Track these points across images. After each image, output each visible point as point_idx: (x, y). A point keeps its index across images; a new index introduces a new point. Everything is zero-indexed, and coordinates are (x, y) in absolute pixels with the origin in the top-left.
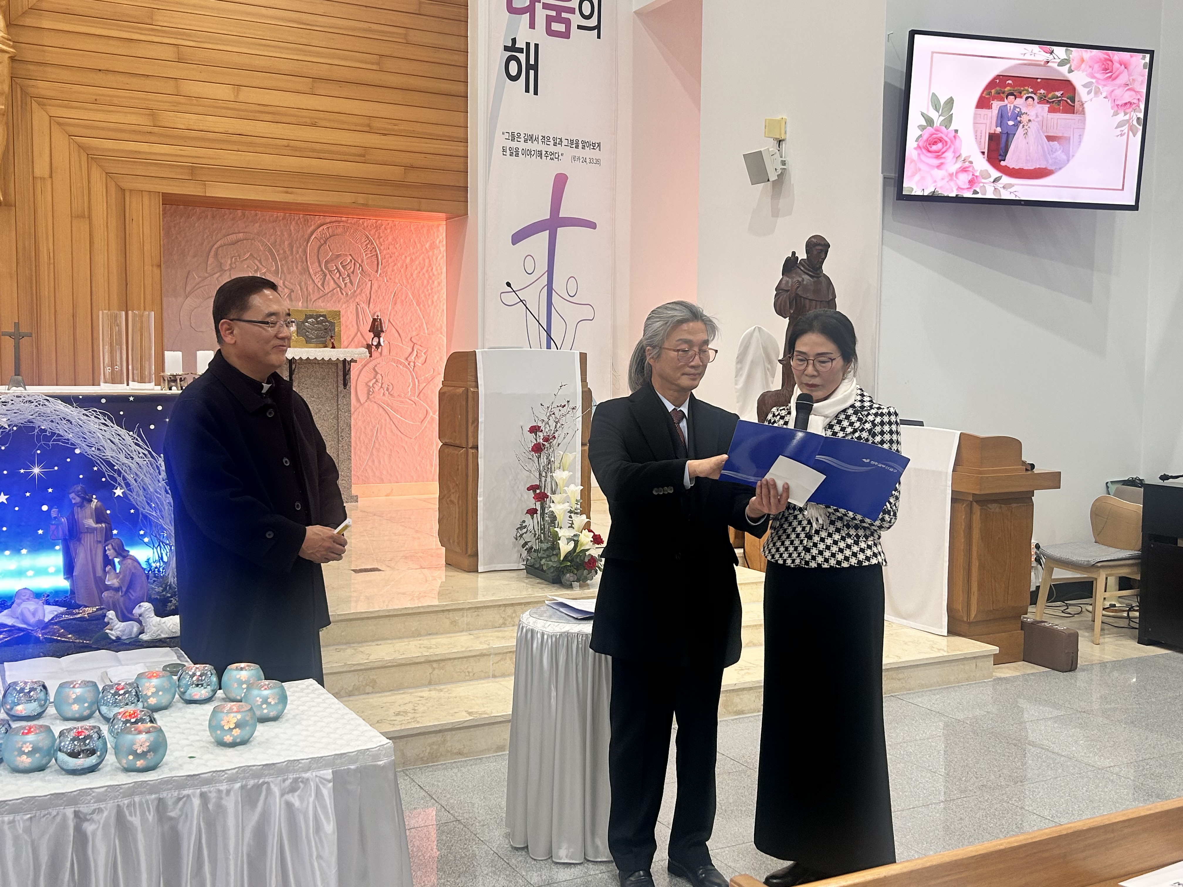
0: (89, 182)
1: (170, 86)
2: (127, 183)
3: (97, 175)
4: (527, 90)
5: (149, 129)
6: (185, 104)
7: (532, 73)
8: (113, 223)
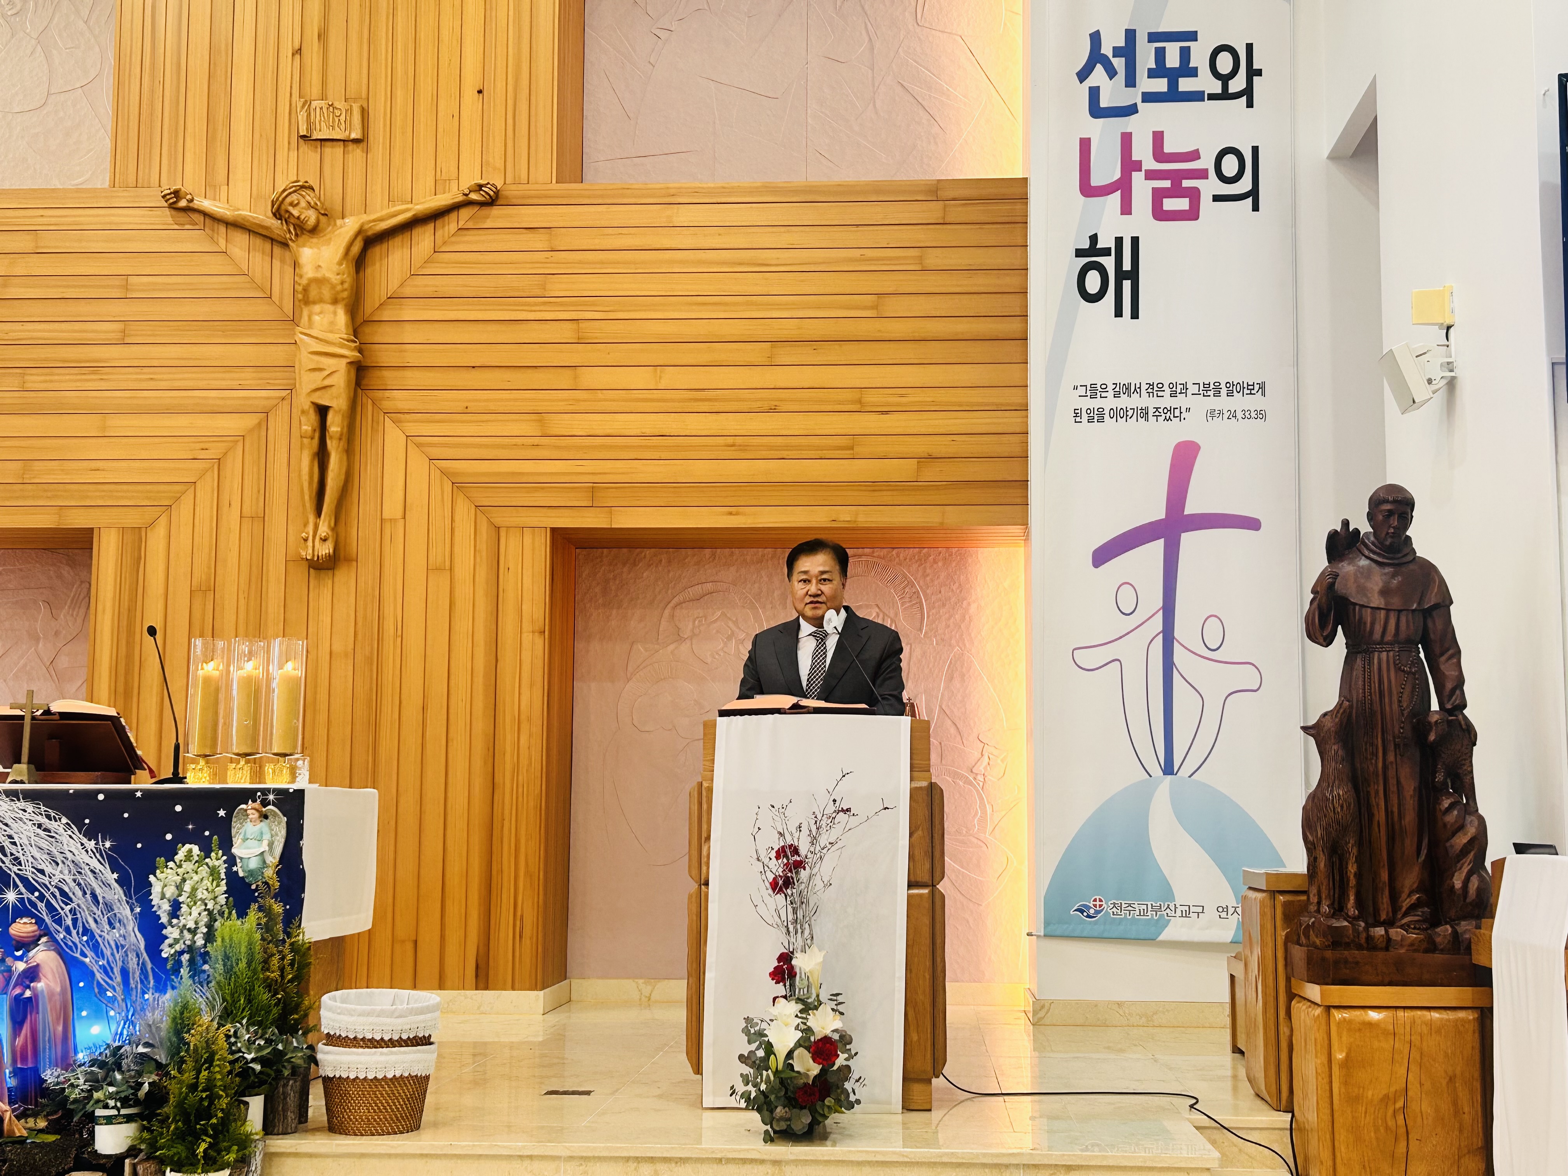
0: (452, 521)
1: (564, 379)
2: (502, 518)
3: (464, 510)
4: (1119, 313)
5: (536, 441)
6: (585, 401)
7: (1127, 285)
8: (482, 574)
